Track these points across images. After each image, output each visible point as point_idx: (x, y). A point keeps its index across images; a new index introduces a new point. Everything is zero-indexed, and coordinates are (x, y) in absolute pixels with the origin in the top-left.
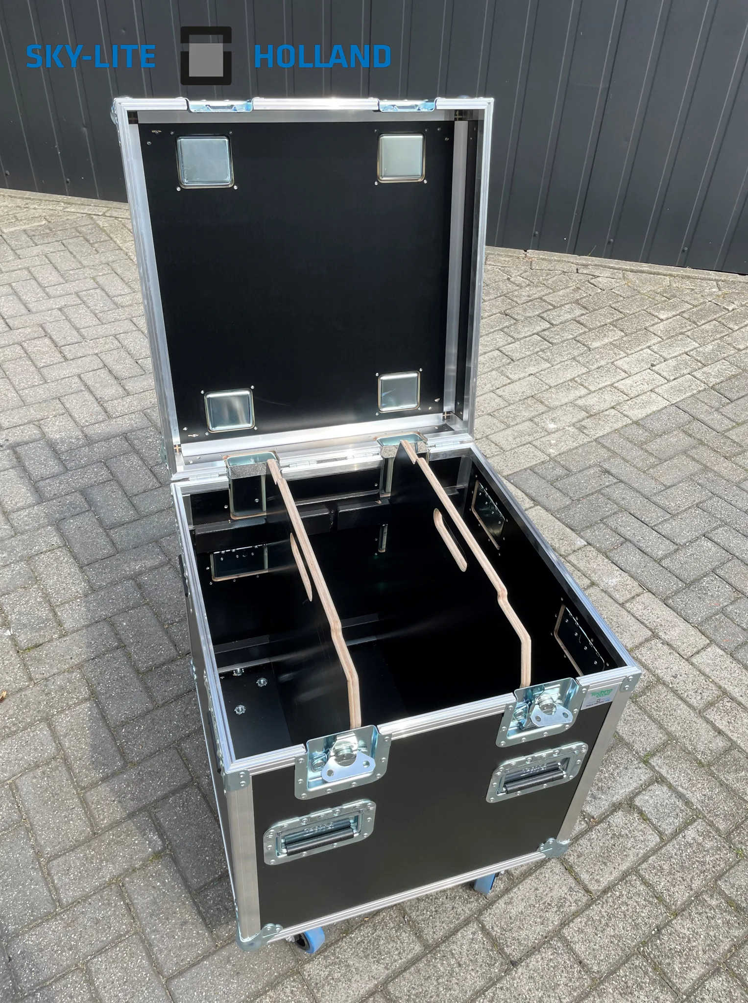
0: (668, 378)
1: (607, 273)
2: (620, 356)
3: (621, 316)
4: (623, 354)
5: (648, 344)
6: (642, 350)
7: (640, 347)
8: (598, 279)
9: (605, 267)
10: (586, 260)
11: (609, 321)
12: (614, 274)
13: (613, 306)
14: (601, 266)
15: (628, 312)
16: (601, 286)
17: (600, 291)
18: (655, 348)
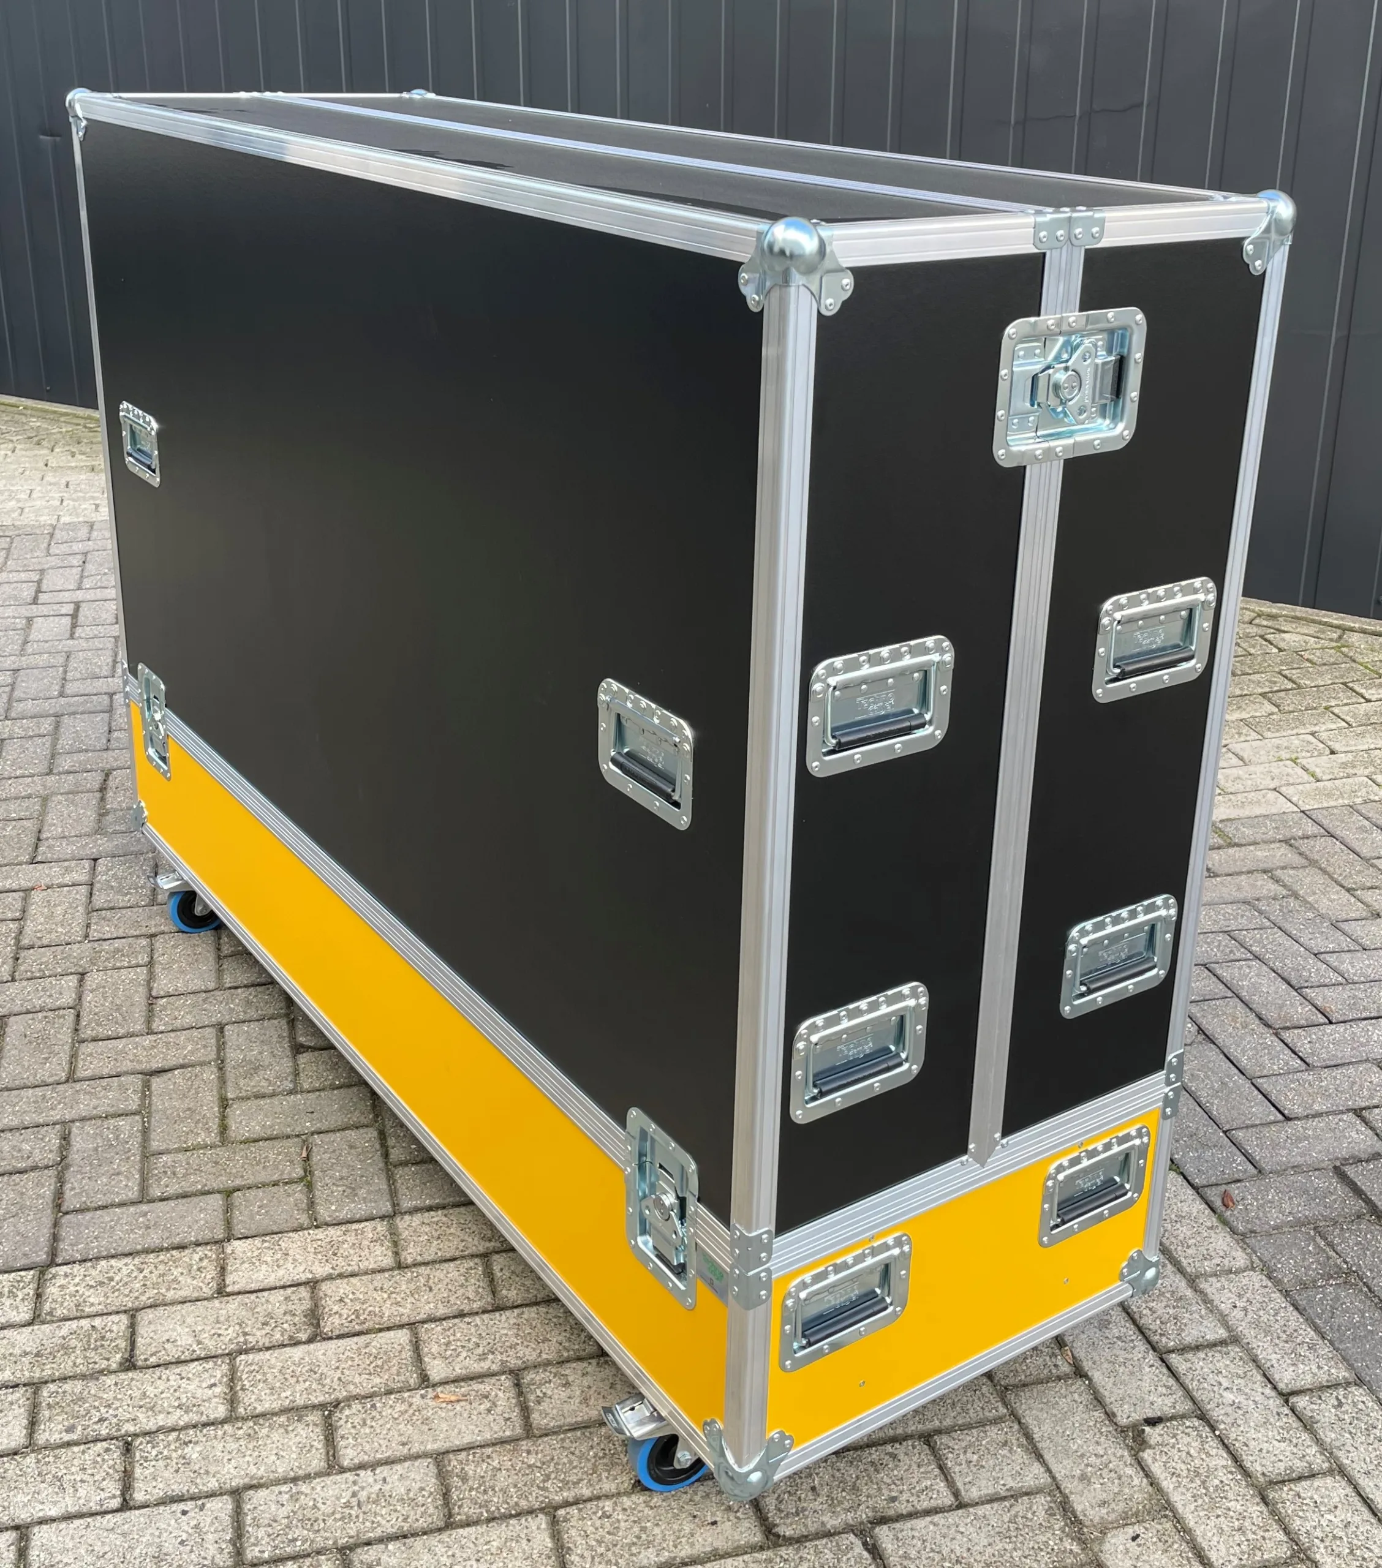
0: (1319, 775)
1: (1312, 629)
2: (1248, 738)
3: (1290, 685)
4: (1254, 735)
5: (1317, 728)
6: (1298, 734)
7: (1294, 732)
8: (1283, 635)
9: (1313, 621)
10: (1280, 608)
11: (1260, 690)
12: (1323, 632)
13: (1284, 672)
14: (1305, 619)
15: (1307, 682)
16: (1282, 645)
17: (1275, 650)
18: (1324, 736)
